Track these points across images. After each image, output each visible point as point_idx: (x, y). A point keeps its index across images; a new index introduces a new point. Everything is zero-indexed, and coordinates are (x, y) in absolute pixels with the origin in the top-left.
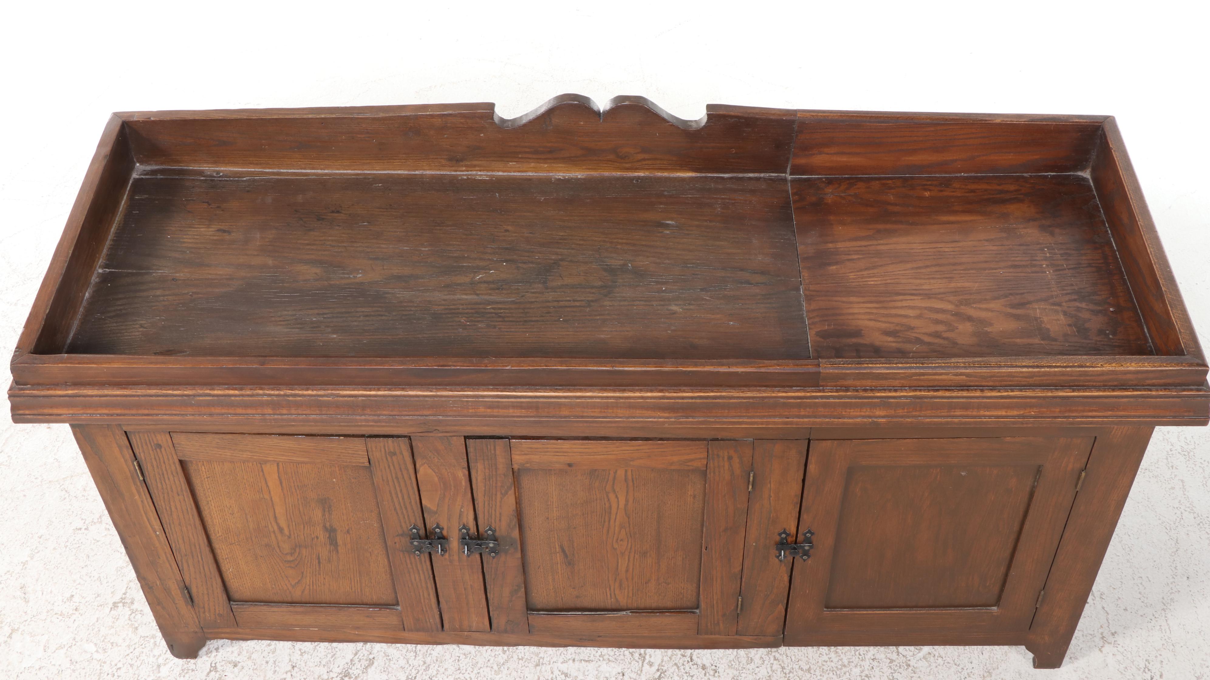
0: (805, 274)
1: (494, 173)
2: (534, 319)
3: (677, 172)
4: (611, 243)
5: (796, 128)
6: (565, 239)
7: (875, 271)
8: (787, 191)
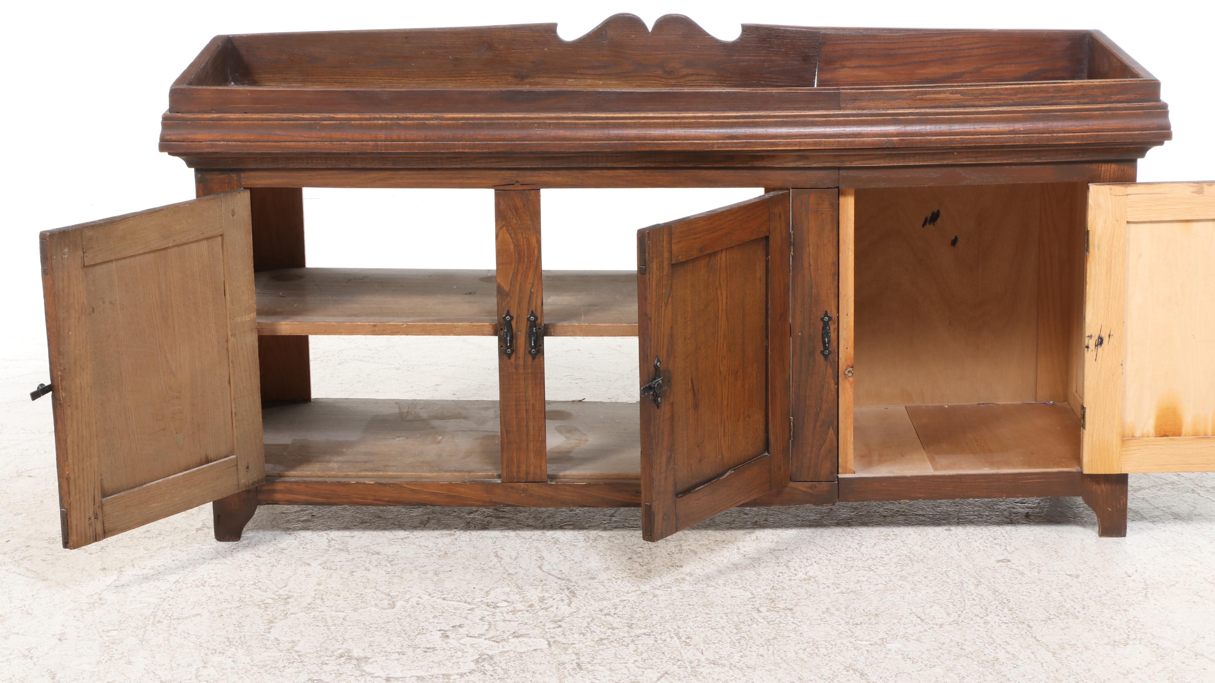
5: (820, 40)
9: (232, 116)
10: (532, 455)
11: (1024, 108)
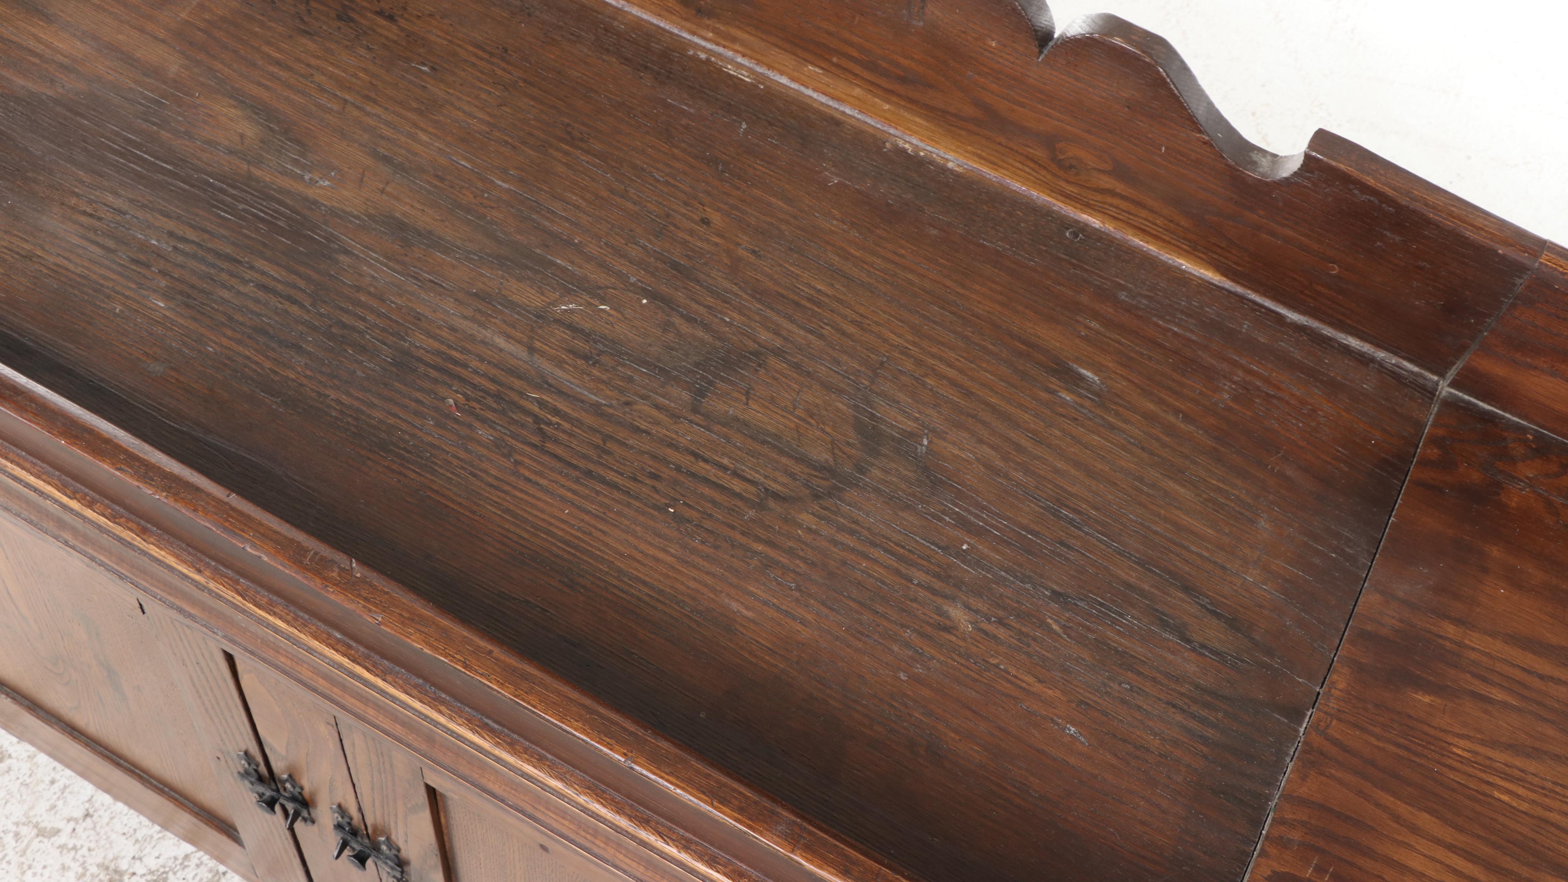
0: (1340, 680)
1: (771, 74)
2: (611, 476)
3: (1179, 255)
4: (919, 363)
5: (1519, 290)
6: (818, 304)
7: (1532, 766)
8: (1420, 426)
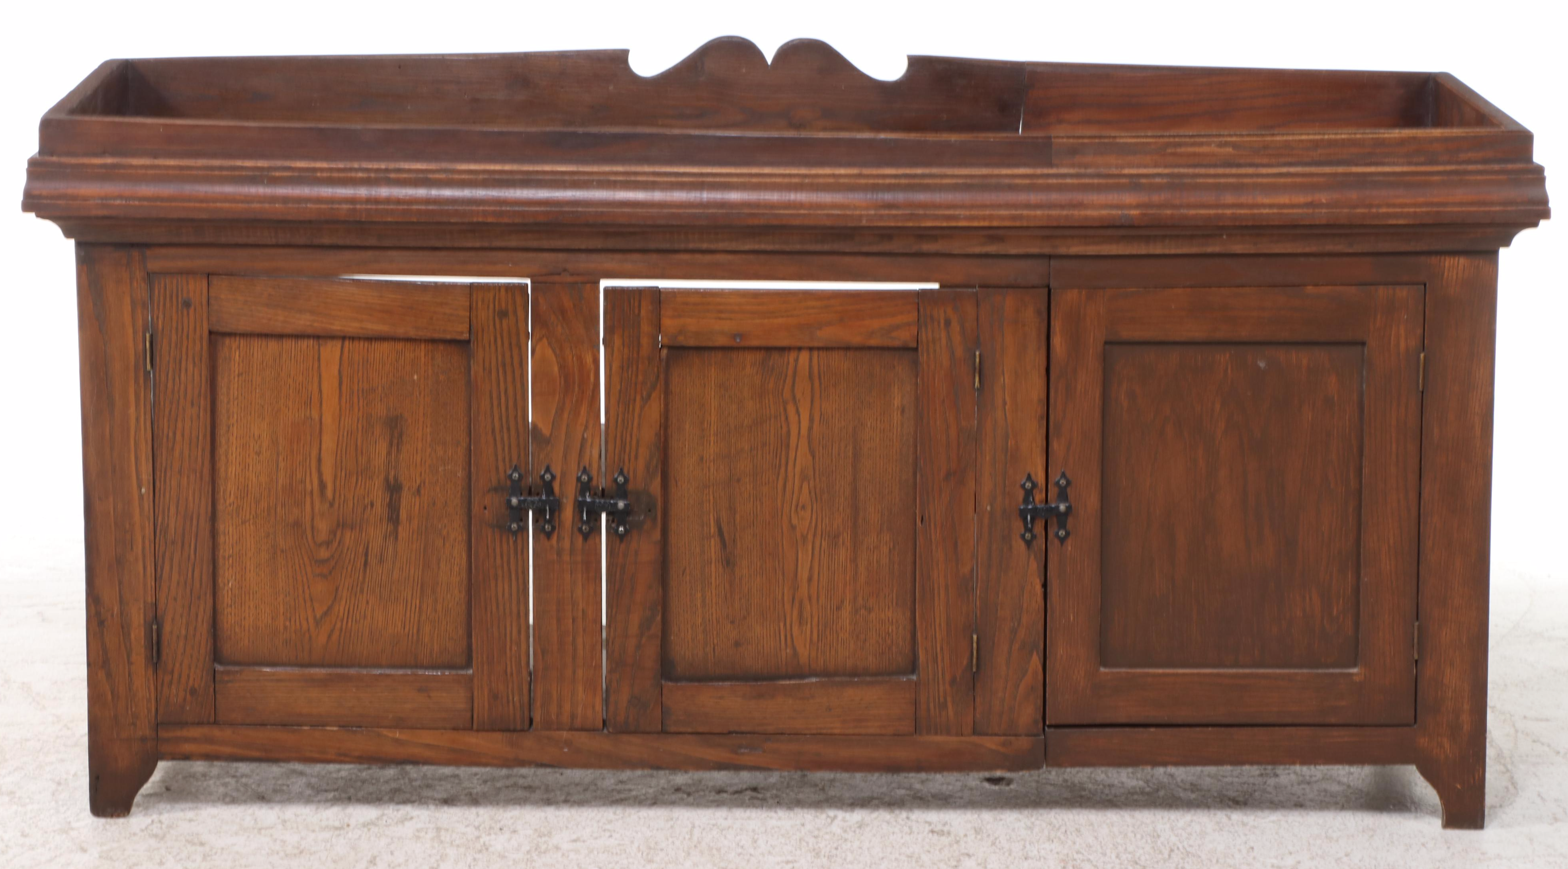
9: (135, 161)
10: (580, 689)
11: (1327, 170)
